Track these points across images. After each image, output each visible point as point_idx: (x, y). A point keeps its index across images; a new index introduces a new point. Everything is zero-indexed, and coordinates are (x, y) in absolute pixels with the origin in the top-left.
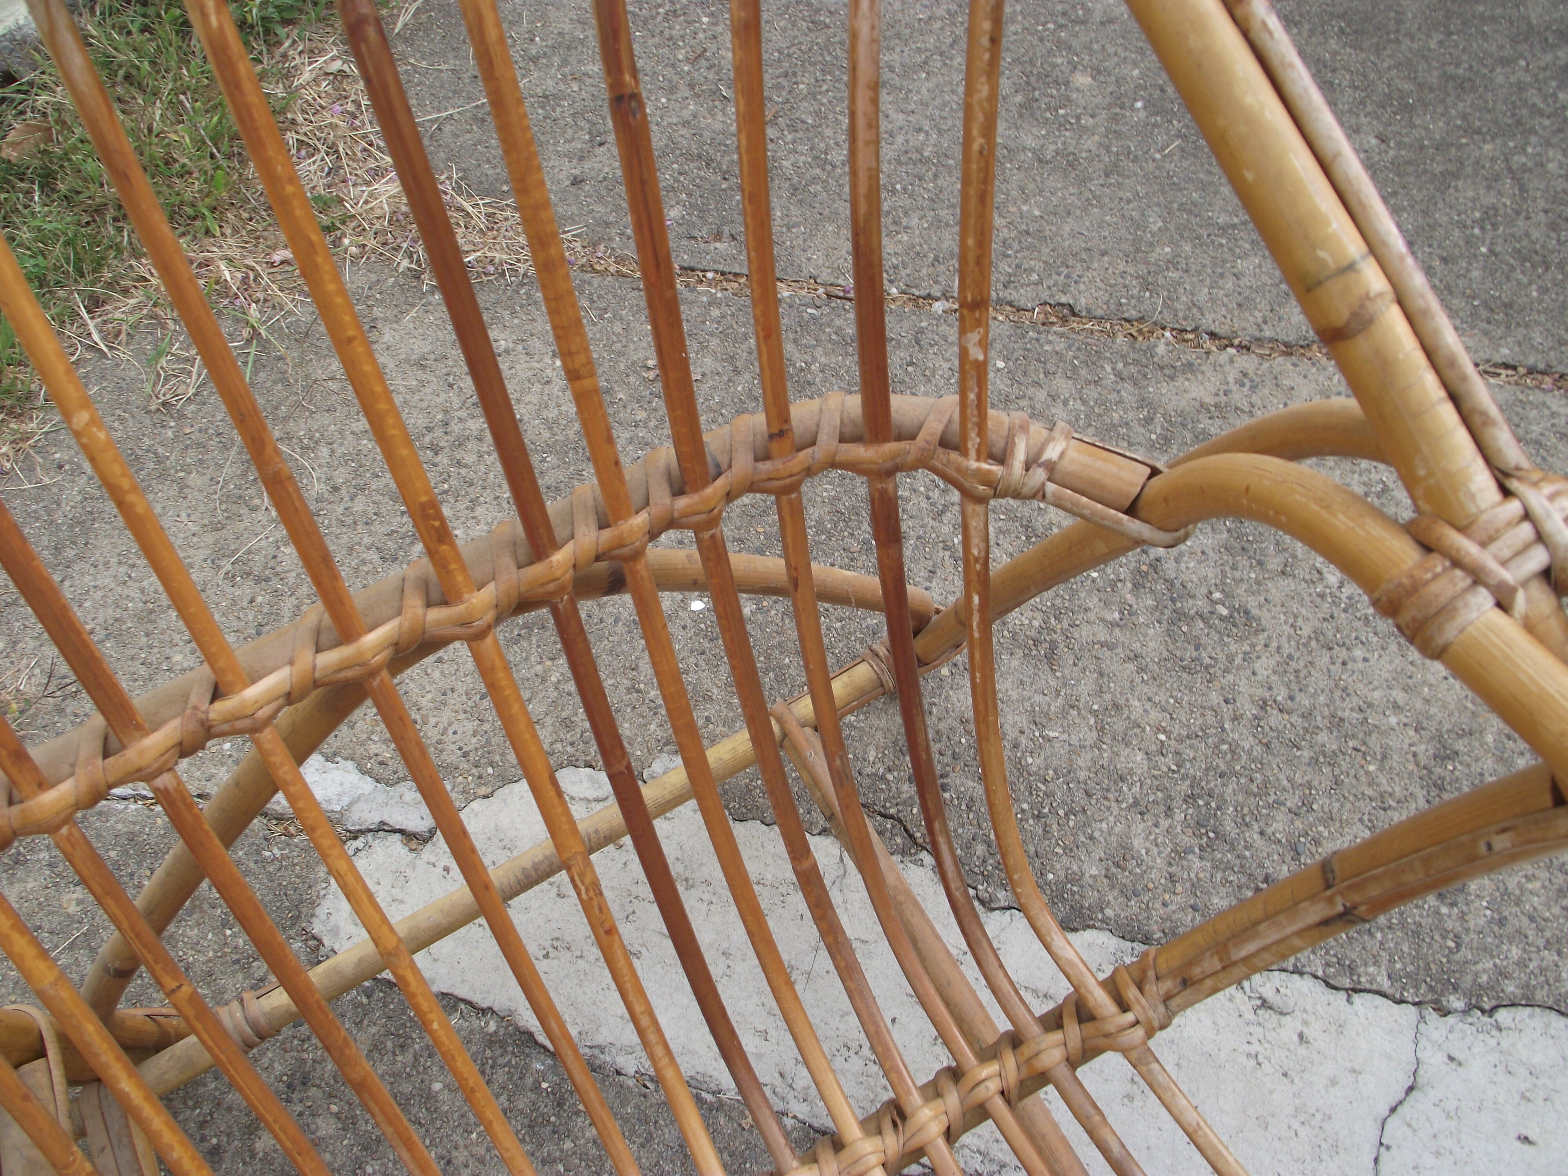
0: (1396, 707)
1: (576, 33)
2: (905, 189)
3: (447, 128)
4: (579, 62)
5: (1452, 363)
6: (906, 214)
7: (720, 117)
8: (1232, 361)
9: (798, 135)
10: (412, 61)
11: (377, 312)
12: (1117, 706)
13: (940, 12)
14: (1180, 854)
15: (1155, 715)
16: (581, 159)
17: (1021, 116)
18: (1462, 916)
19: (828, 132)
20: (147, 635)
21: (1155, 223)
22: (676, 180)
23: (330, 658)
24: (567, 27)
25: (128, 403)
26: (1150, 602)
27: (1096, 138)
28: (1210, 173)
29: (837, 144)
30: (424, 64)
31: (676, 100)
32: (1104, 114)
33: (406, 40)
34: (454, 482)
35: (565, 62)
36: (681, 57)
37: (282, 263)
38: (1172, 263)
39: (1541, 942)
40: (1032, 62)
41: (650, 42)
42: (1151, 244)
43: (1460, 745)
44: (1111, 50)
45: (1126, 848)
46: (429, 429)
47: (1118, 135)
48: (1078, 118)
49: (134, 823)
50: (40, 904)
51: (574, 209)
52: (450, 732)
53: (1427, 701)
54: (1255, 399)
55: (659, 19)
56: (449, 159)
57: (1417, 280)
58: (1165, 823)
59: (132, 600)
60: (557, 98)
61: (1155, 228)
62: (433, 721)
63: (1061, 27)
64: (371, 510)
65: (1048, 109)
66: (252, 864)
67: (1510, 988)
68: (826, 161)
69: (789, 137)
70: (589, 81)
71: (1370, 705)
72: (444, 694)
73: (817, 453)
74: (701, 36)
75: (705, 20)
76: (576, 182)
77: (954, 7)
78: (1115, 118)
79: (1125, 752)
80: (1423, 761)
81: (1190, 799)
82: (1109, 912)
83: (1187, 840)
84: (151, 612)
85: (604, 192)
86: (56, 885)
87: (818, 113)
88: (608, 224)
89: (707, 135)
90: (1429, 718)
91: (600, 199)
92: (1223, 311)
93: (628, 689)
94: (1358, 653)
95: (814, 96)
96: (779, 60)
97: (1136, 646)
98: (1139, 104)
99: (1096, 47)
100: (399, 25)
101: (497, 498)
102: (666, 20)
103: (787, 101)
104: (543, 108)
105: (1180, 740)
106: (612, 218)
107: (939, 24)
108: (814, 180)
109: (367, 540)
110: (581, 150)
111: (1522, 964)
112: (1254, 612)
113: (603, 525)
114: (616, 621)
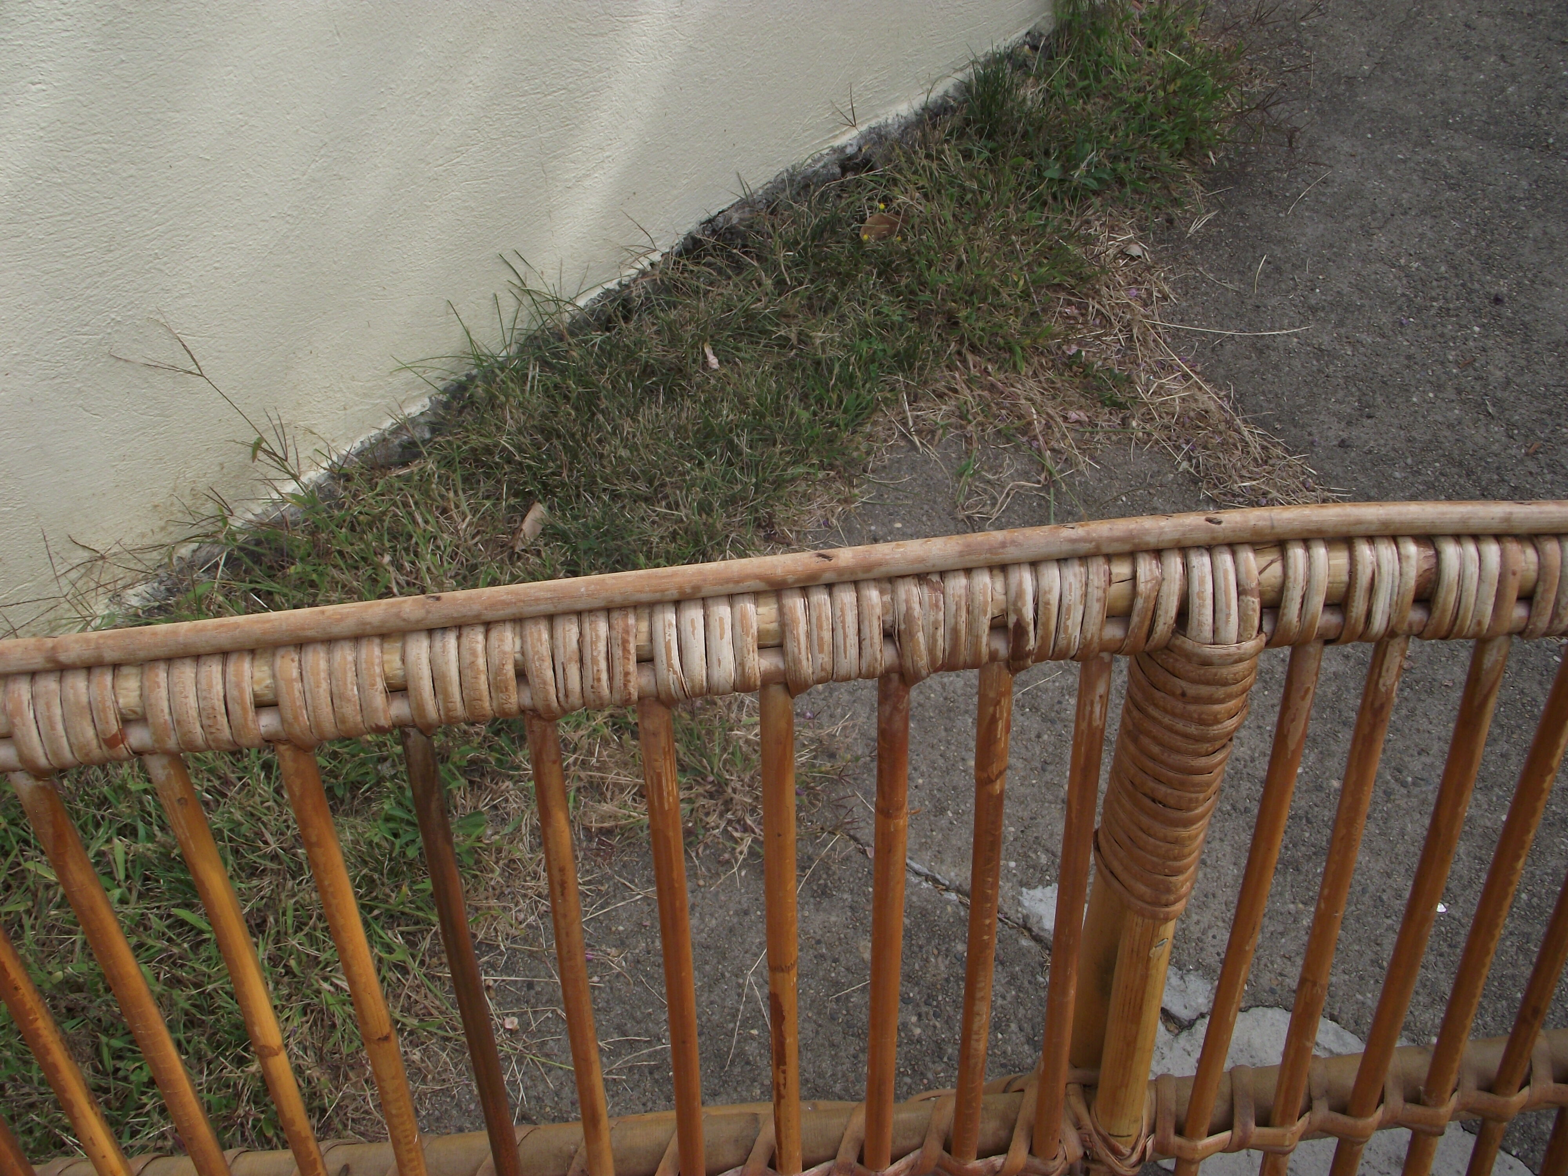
1: (1354, 298)
3: (1228, 347)
4: (1355, 327)
9: (1556, 478)
10: (1201, 269)
16: (1349, 423)
20: (946, 730)
22: (1436, 479)
24: (1346, 290)
25: (935, 502)
30: (1211, 276)
31: (1443, 399)
33: (1196, 247)
35: (1341, 323)
36: (1451, 358)
37: (1077, 422)
41: (1423, 332)
49: (927, 901)
50: (840, 939)
51: (1339, 470)
52: (1210, 935)
55: (1433, 312)
56: (1227, 377)
59: (934, 691)
60: (1333, 355)
62: (1195, 917)
66: (1026, 983)
70: (1362, 350)
72: (1206, 896)
74: (1471, 343)
75: (1477, 329)
76: (1343, 444)
84: (950, 710)
85: (1369, 465)
86: (855, 928)
89: (1469, 444)
93: (1372, 961)
96: (1545, 396)
100: (1191, 230)
101: (1259, 727)
102: (1438, 315)
103: (1548, 440)
104: (1318, 361)
110: (1350, 415)
114: (1364, 891)
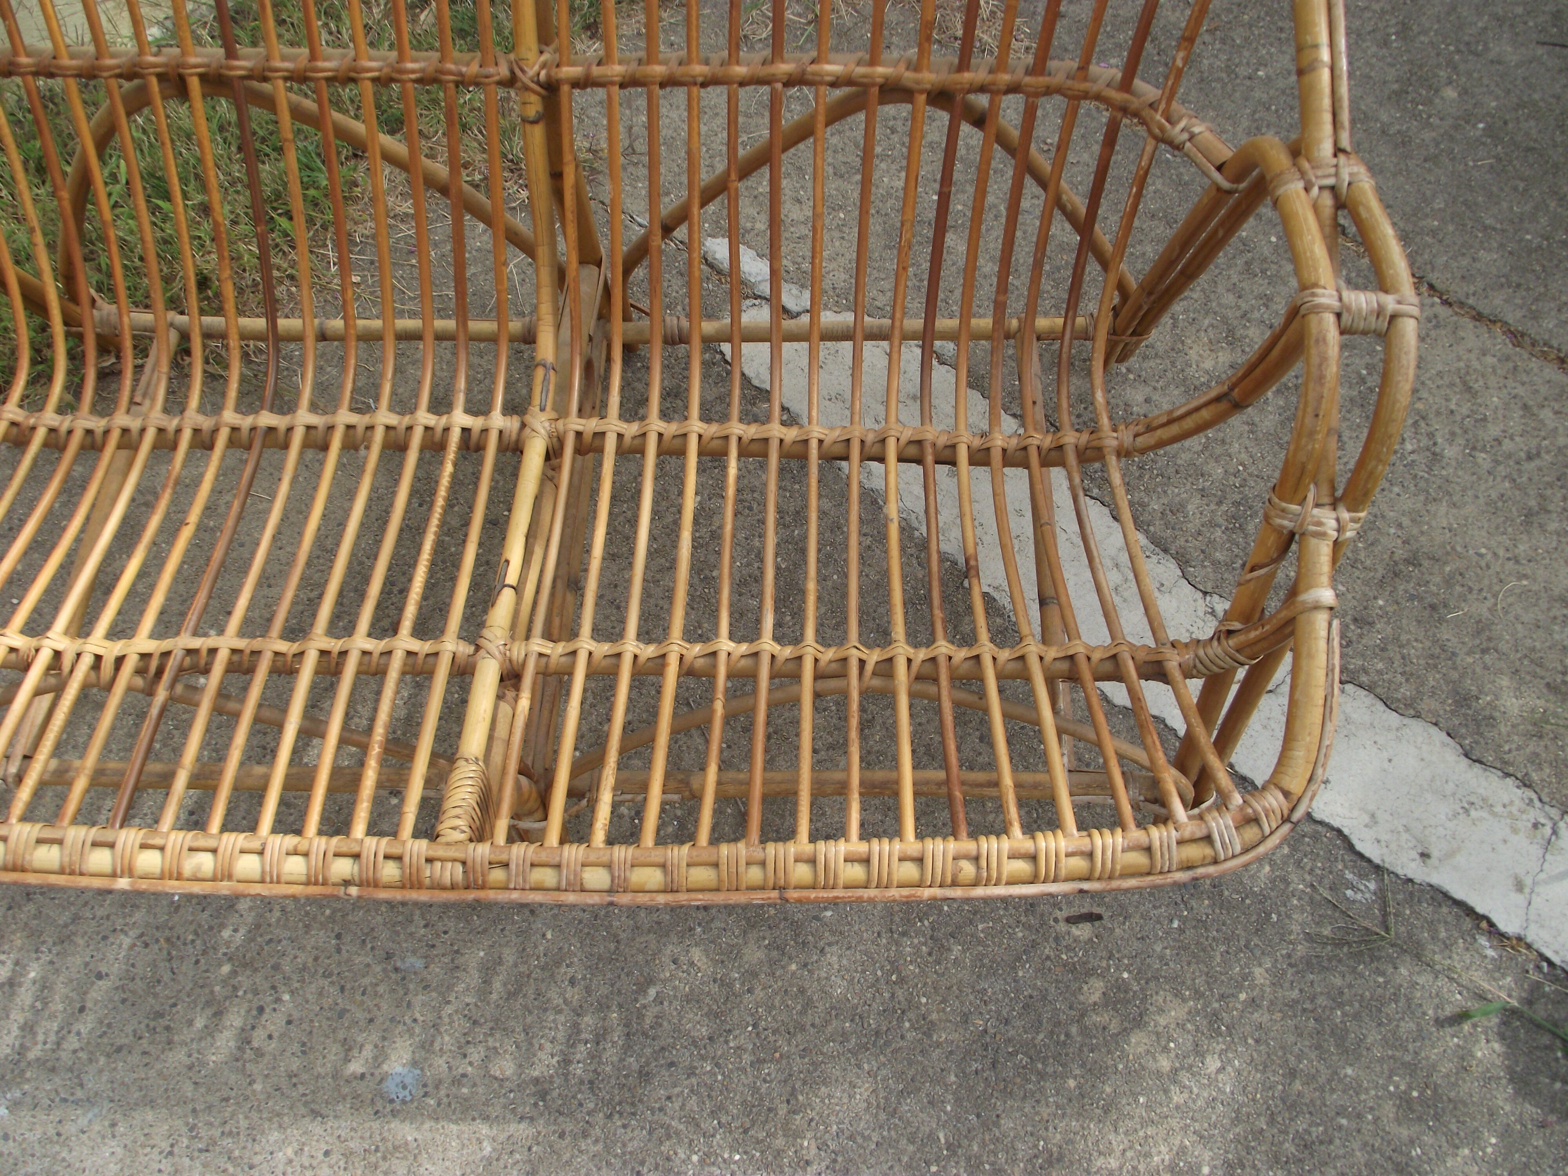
0: (1400, 526)
2: (1277, 111)
5: (1340, 99)
6: (1268, 126)
7: (1178, 14)
8: (1433, 305)
11: (895, 39)
12: (1223, 441)
13: (1376, 7)
14: (1212, 524)
15: (1244, 456)
17: (1389, 98)
18: (1361, 636)
19: (1246, 54)
21: (1439, 204)
23: (861, 70)
26: (1281, 403)
27: (1434, 134)
28: (1502, 190)
29: (1248, 64)
32: (1450, 121)
34: (896, 153)
38: (1434, 233)
39: (1400, 670)
40: (1421, 67)
42: (1427, 216)
43: (1426, 563)
44: (1486, 81)
45: (1182, 506)
46: (895, 119)
47: (1452, 139)
48: (1430, 116)
53: (1422, 533)
54: (1433, 333)
57: (1343, 64)
58: (1213, 507)
61: (1436, 207)
63: (1458, 51)
64: (841, 145)
65: (1412, 102)
67: (1364, 679)
68: (1233, 71)
69: (1218, 46)
71: (1383, 517)
73: (1095, 88)
77: (1388, 7)
78: (1456, 127)
79: (1212, 464)
80: (1396, 557)
81: (1236, 504)
82: (1152, 528)
83: (1220, 521)
87: (1246, 39)
88: (1066, 50)
90: (1416, 541)
91: (1070, 32)
92: (1449, 276)
94: (1396, 489)
95: (1251, 27)
97: (1257, 419)
98: (1481, 126)
99: (1475, 75)
105: (1251, 475)
106: (1071, 48)
107: (1370, 15)
108: (1219, 80)
109: (830, 160)
111: (1379, 672)
112: (1345, 439)
113: (991, 72)
